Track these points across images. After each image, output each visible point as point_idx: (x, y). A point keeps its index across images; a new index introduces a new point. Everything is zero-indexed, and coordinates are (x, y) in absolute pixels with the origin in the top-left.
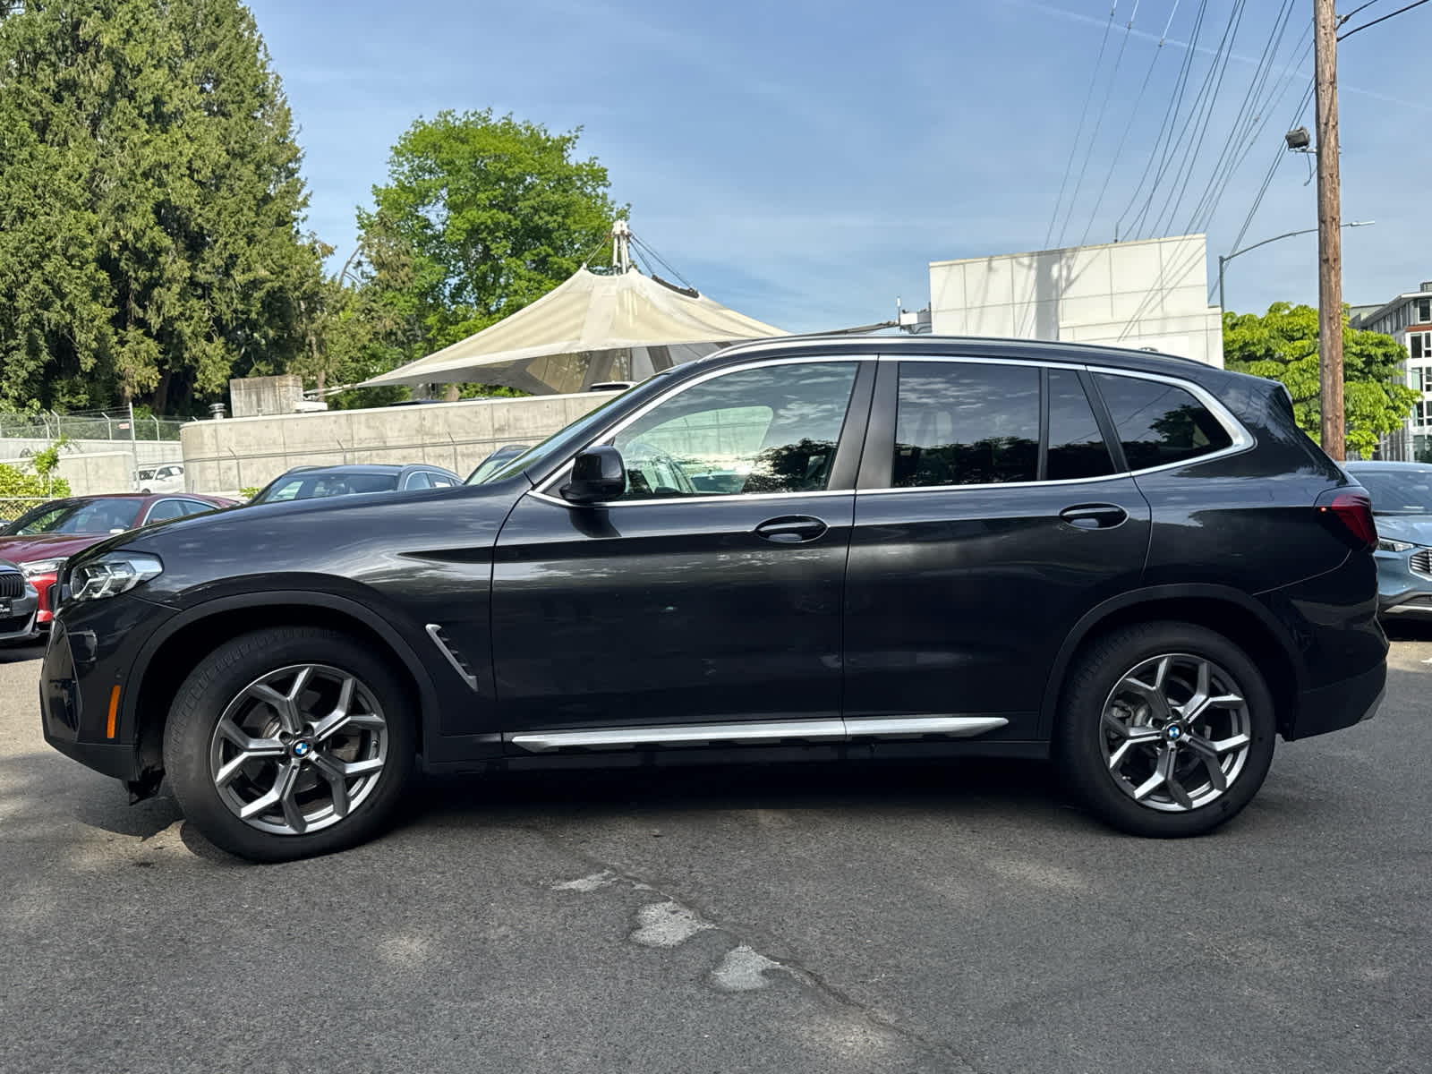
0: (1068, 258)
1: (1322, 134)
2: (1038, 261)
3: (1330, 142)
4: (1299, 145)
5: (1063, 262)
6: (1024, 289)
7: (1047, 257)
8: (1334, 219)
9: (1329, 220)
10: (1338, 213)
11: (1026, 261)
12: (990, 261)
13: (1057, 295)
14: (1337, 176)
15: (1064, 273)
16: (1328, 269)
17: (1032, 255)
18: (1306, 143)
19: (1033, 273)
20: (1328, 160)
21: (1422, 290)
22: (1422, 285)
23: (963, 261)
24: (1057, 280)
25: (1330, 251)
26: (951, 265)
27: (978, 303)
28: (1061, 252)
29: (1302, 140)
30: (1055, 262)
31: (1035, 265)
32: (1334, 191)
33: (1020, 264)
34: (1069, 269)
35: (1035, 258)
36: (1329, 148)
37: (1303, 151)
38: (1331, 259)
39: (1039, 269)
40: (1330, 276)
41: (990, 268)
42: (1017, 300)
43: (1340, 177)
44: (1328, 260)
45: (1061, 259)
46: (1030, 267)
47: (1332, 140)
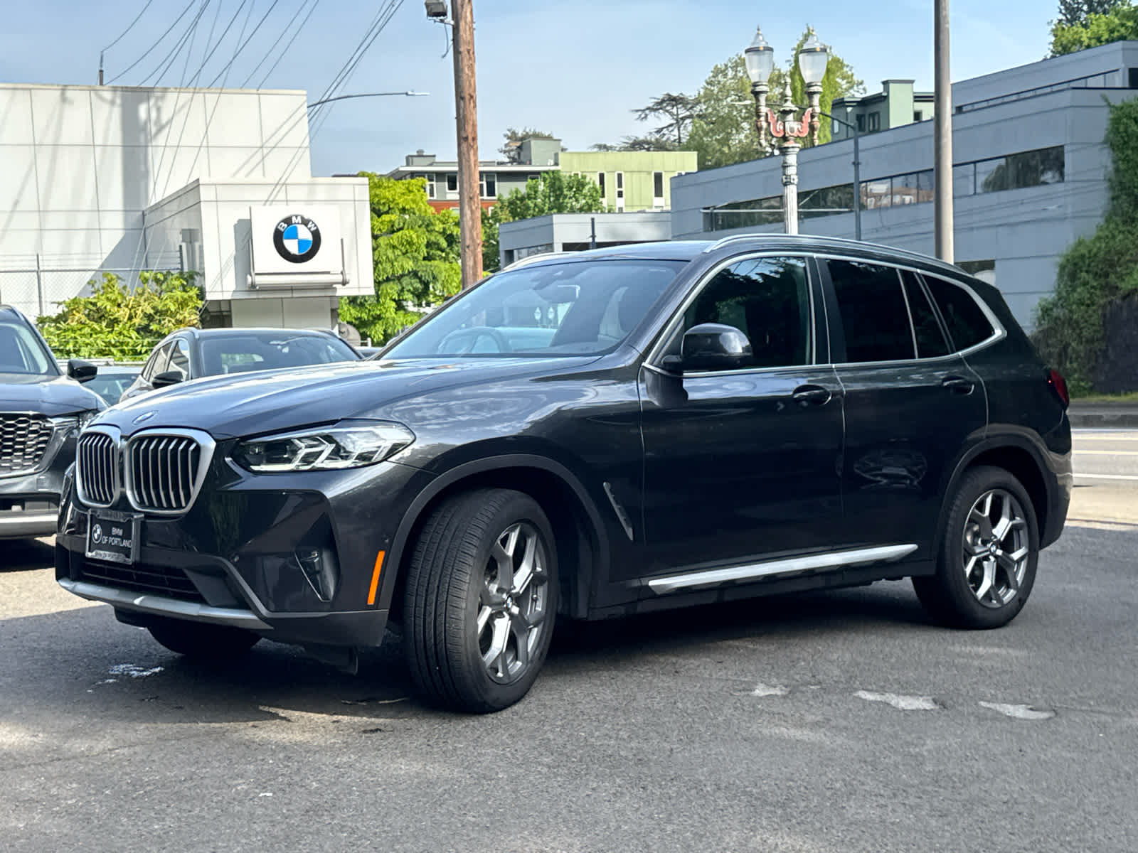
0: (157, 99)
1: (459, 7)
2: (123, 98)
3: (466, 17)
4: (437, 15)
5: (152, 102)
6: (107, 130)
7: (134, 95)
8: (472, 97)
9: (467, 97)
10: (475, 91)
11: (108, 95)
12: (64, 90)
13: (146, 141)
14: (473, 53)
15: (154, 114)
16: (467, 147)
17: (115, 89)
18: (444, 14)
19: (117, 112)
20: (464, 34)
21: (408, 165)
22: (408, 158)
23: (31, 86)
24: (146, 123)
25: (469, 129)
26: (15, 89)
27: (49, 140)
28: (149, 90)
29: (441, 10)
30: (141, 101)
31: (118, 101)
32: (471, 67)
33: (101, 98)
34: (159, 110)
35: (119, 93)
36: (466, 22)
37: (442, 21)
38: (470, 138)
39: (123, 106)
40: (469, 155)
41: (64, 99)
42: (99, 141)
43: (476, 54)
44: (466, 139)
45: (148, 99)
46: (113, 103)
47: (468, 14)
